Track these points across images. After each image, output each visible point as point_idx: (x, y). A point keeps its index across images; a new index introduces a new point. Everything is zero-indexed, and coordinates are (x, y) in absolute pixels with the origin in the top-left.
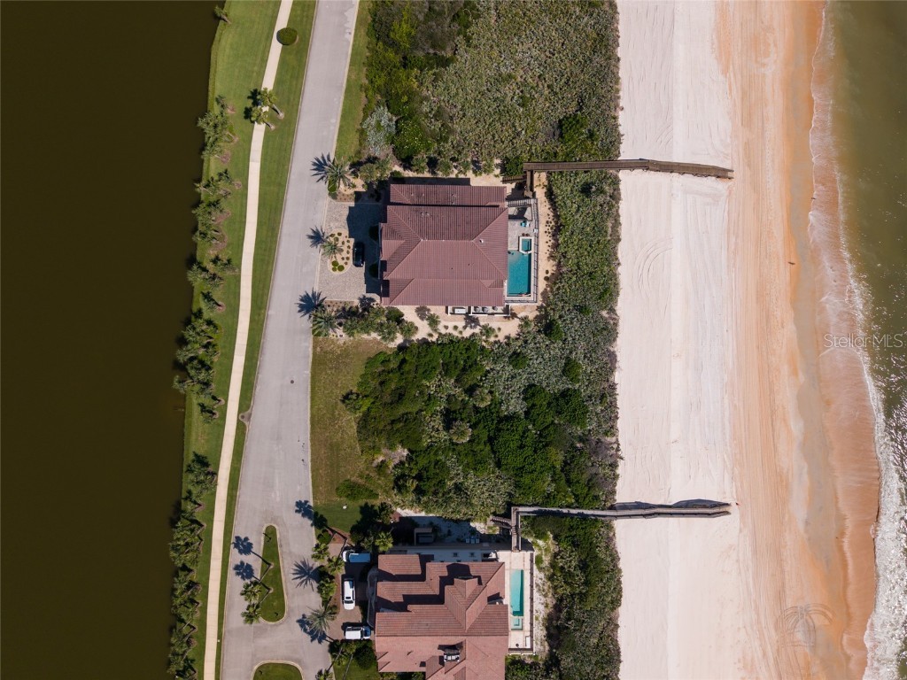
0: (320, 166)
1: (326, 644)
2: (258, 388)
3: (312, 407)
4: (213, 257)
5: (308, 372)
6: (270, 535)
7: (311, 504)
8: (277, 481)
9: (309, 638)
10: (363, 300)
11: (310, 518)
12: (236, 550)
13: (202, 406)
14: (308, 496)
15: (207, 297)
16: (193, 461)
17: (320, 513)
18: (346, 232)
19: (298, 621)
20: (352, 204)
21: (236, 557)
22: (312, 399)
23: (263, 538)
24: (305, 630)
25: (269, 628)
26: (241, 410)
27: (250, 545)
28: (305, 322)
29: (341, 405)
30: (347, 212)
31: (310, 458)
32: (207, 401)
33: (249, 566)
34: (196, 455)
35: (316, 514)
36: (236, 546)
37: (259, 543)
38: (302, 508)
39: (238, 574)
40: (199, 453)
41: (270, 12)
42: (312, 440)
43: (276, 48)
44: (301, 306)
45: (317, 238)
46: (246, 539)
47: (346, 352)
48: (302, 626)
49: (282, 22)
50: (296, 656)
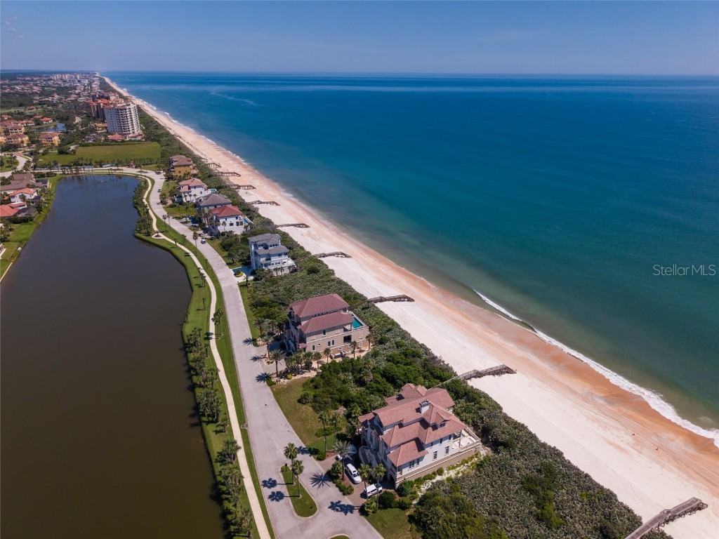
0: (246, 341)
1: (356, 512)
2: (247, 414)
3: (282, 410)
5: (273, 399)
7: (304, 446)
8: (277, 445)
9: (342, 513)
11: (307, 453)
12: (266, 488)
14: (300, 445)
17: (312, 447)
18: (268, 352)
19: (330, 507)
21: (267, 492)
22: (281, 406)
23: (281, 474)
24: (337, 510)
25: (310, 521)
26: (240, 424)
27: (274, 481)
29: (298, 404)
30: (266, 348)
31: (292, 429)
33: (278, 492)
35: (310, 449)
36: (265, 485)
37: (280, 478)
38: (300, 450)
39: (273, 500)
41: (206, 315)
42: (289, 422)
43: (212, 323)
44: (258, 379)
45: (256, 359)
46: (270, 479)
47: (289, 386)
48: (333, 509)
50: (339, 529)
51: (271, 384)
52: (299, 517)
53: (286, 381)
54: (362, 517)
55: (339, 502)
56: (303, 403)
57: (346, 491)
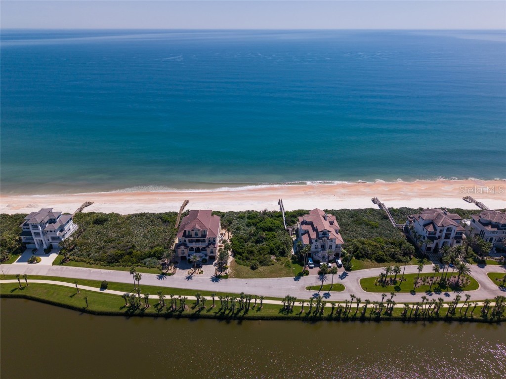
0: (160, 278)
1: (348, 272)
3: (256, 278)
4: (191, 309)
5: (243, 280)
6: (309, 288)
7: (294, 277)
8: (287, 287)
9: (347, 277)
10: (215, 266)
11: (300, 278)
13: (257, 311)
14: (292, 278)
15: (208, 311)
16: (282, 313)
18: (189, 270)
20: (178, 269)
22: (252, 278)
23: (311, 291)
24: (345, 278)
25: (348, 288)
27: (315, 294)
28: (222, 281)
29: (255, 271)
30: (181, 270)
31: (276, 278)
32: (256, 309)
33: (324, 294)
34: (280, 312)
35: (298, 275)
37: (314, 292)
38: (297, 279)
39: (328, 298)
40: (278, 311)
42: (269, 278)
43: (106, 291)
44: (216, 282)
45: (189, 278)
46: (313, 295)
47: (235, 270)
48: (343, 279)
49: (98, 290)
50: (356, 280)
51: (226, 277)
52: (344, 291)
53: (228, 270)
54: (352, 272)
55: (340, 276)
56: (257, 268)
57: (334, 272)
